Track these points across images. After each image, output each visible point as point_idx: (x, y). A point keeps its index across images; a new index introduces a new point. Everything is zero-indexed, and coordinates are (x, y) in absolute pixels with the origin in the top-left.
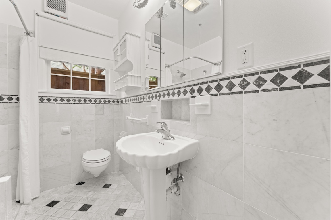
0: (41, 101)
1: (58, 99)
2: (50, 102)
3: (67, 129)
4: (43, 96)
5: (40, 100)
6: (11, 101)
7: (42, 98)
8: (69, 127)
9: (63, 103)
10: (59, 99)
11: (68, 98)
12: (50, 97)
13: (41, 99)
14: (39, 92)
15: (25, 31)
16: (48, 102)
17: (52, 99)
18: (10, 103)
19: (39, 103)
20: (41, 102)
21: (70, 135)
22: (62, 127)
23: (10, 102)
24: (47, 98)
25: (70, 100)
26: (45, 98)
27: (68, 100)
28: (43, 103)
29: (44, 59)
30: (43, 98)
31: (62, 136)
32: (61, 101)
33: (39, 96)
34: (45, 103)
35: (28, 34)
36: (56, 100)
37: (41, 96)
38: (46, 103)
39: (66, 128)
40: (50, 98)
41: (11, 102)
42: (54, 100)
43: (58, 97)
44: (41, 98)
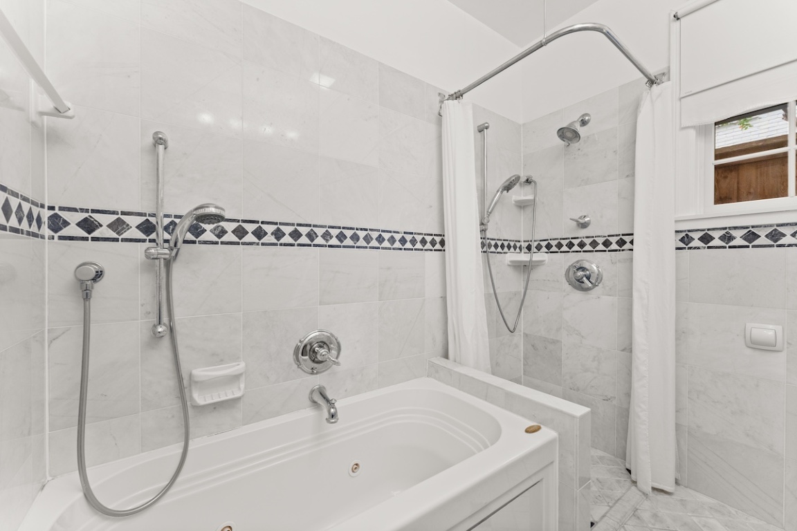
0: (684, 243)
1: (733, 233)
2: (710, 244)
3: (771, 333)
4: (689, 231)
5: (682, 240)
6: (623, 248)
7: (687, 234)
8: (778, 329)
9: (753, 247)
10: (738, 234)
11: (775, 227)
12: (708, 230)
13: (686, 239)
14: (676, 221)
15: (647, 80)
16: (704, 245)
17: (716, 235)
18: (621, 252)
19: (677, 249)
20: (685, 246)
21: (782, 356)
22: (749, 325)
23: (621, 249)
24: (701, 234)
25: (784, 235)
26: (696, 236)
27: (775, 236)
28: (690, 248)
29: (693, 127)
30: (690, 234)
31: (749, 352)
32: (745, 239)
33: (677, 232)
34: (695, 248)
35: (652, 82)
36: (727, 238)
37: (685, 231)
38: (699, 248)
39: (766, 332)
40: (709, 232)
41: (623, 250)
42: (722, 238)
43: (735, 228)
44: (683, 234)
